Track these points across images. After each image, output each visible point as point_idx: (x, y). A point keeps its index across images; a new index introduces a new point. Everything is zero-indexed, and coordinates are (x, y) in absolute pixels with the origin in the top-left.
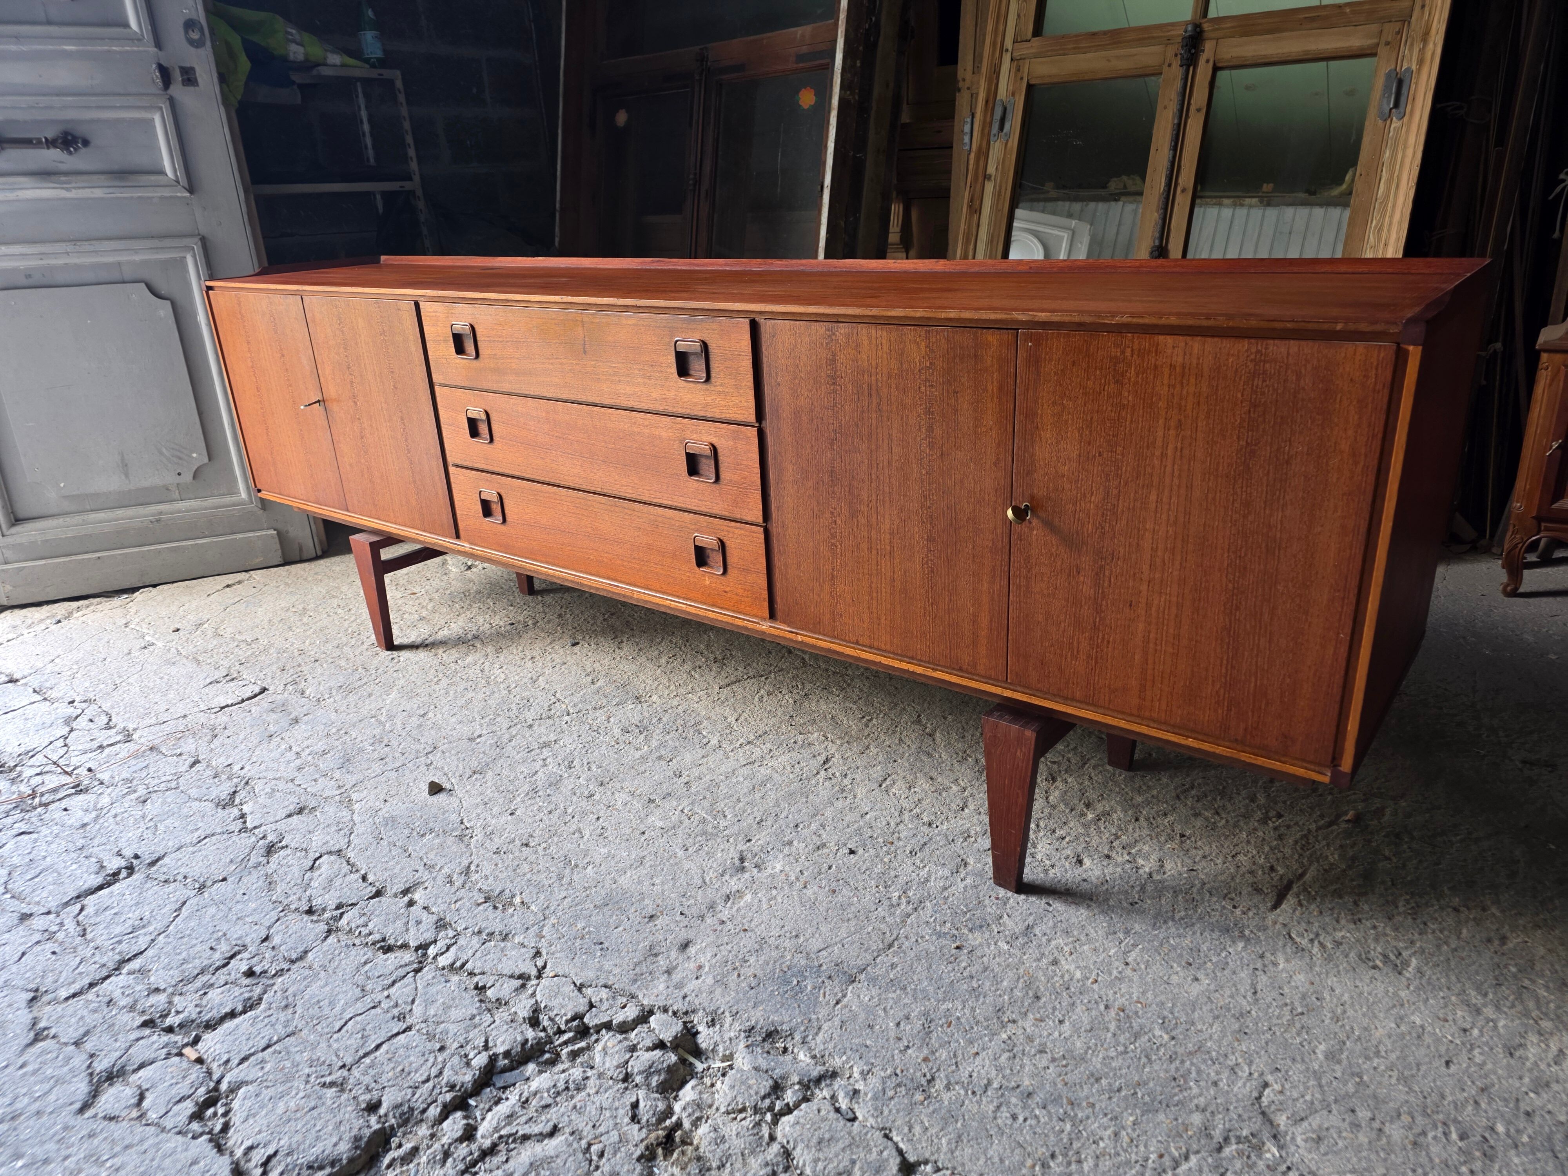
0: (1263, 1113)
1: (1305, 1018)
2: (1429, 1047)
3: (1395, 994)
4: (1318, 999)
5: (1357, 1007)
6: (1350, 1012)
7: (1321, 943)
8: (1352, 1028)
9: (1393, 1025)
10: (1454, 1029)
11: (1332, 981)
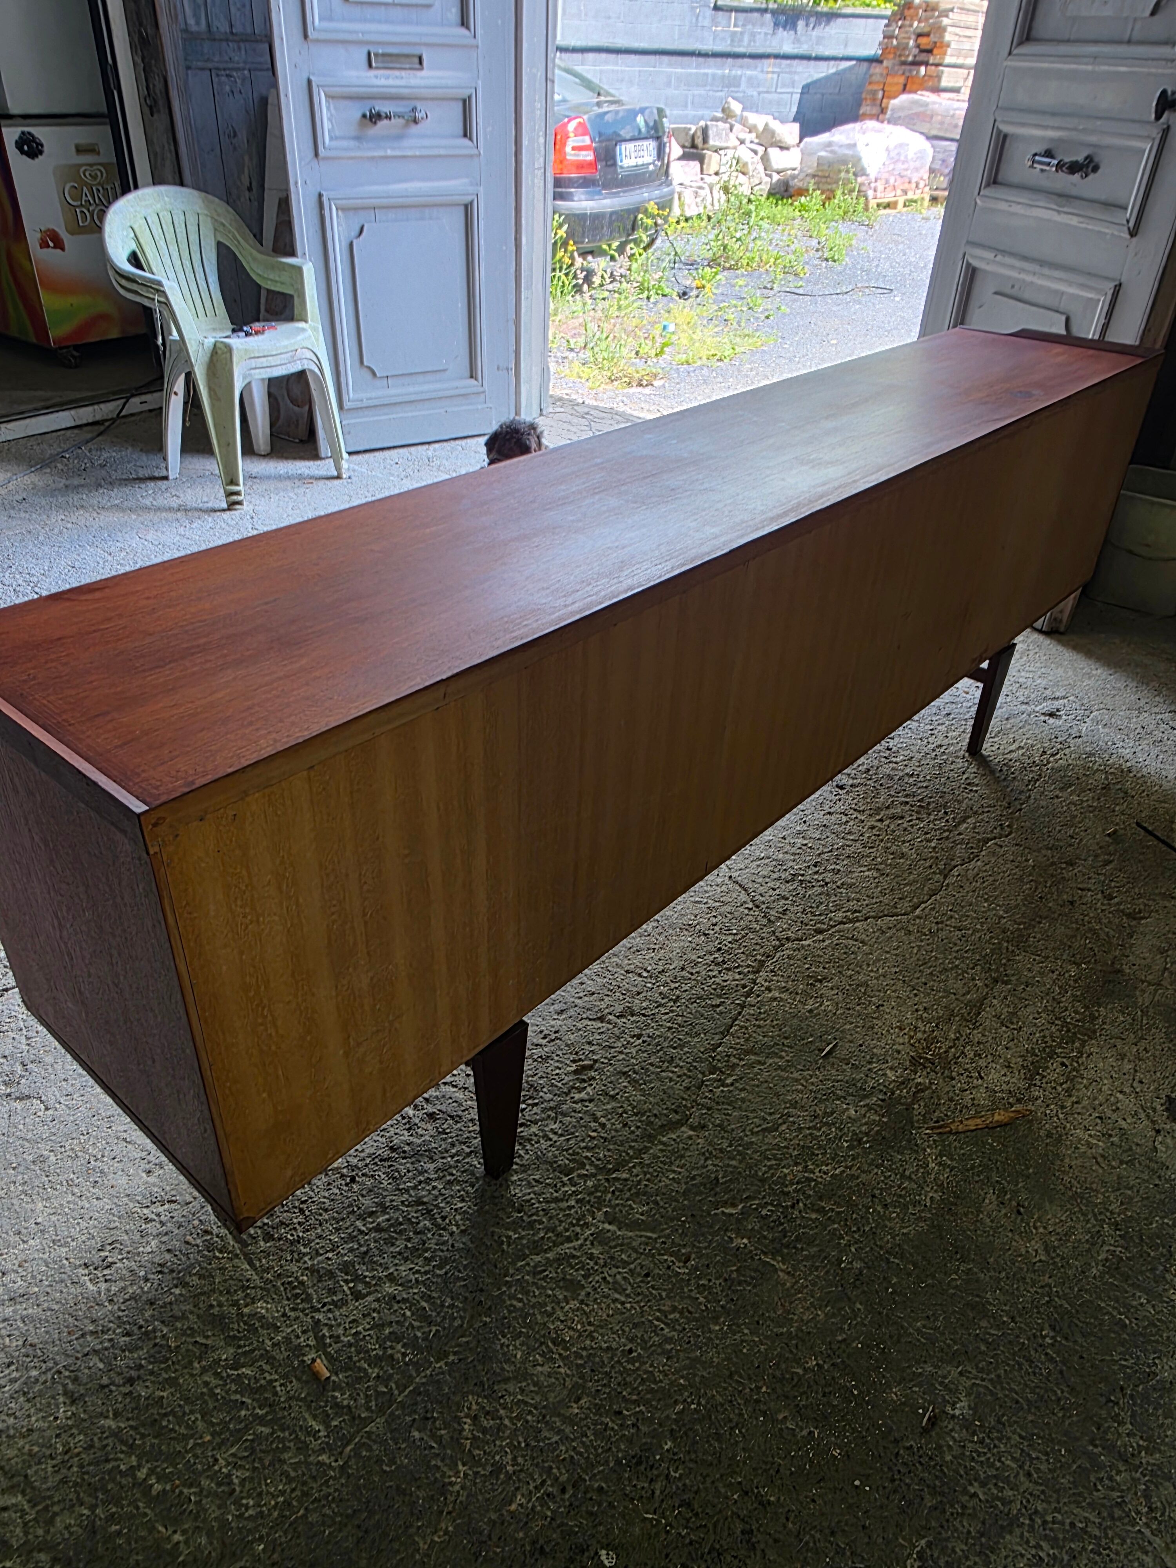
0: (28, 1097)
1: (84, 1162)
2: (7, 1233)
3: (67, 1244)
4: (96, 1182)
5: (71, 1206)
6: (70, 1198)
7: (152, 1220)
8: (56, 1189)
9: (39, 1220)
10: (9, 1266)
11: (106, 1203)
